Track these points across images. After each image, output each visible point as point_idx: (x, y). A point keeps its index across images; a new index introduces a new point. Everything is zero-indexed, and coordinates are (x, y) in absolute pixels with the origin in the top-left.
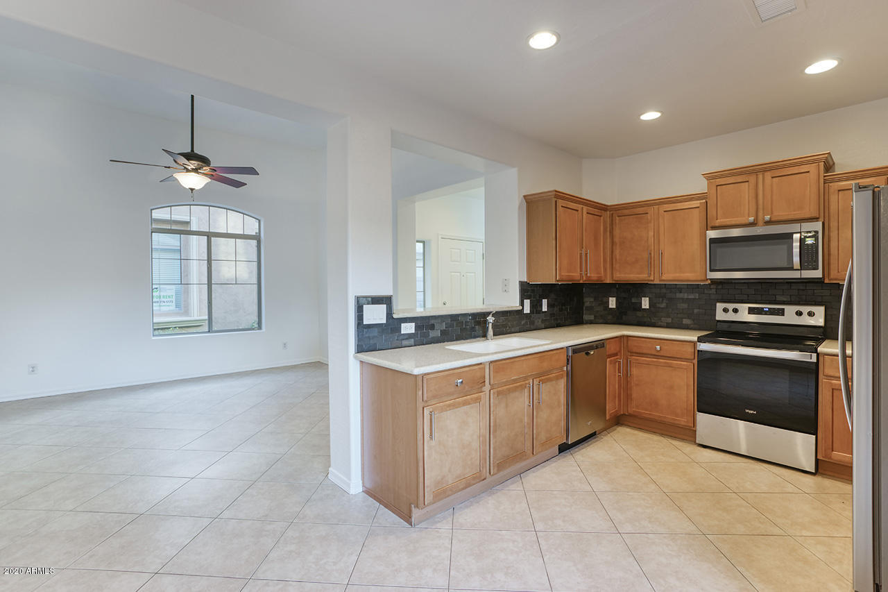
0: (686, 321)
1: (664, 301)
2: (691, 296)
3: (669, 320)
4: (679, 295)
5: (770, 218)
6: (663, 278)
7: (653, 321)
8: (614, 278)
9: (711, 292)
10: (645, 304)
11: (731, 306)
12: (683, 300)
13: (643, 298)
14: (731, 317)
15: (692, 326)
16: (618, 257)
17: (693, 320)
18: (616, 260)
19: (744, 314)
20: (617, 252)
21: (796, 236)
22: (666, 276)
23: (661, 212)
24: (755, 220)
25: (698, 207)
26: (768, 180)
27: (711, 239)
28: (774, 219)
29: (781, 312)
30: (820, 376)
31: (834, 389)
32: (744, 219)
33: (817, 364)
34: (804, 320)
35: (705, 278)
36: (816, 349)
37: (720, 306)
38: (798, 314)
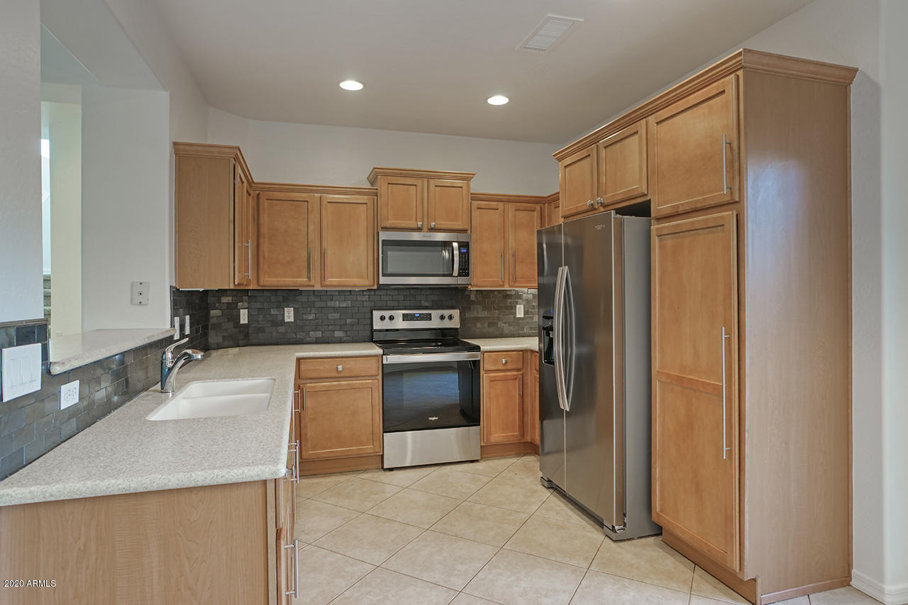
0: (338, 334)
1: (313, 311)
2: (344, 305)
3: (319, 334)
4: (331, 304)
5: (435, 225)
6: (327, 283)
7: (298, 337)
8: (261, 283)
9: (363, 299)
10: (289, 315)
11: (387, 314)
12: (335, 309)
13: (286, 309)
14: (387, 325)
15: (344, 339)
16: (267, 255)
17: (346, 332)
18: (264, 258)
19: (399, 321)
20: (265, 247)
21: (455, 245)
22: (330, 281)
23: (324, 202)
24: (422, 225)
25: (366, 204)
26: (432, 187)
27: (383, 241)
28: (437, 227)
29: (429, 317)
30: (482, 372)
31: (491, 381)
32: (412, 224)
33: (476, 364)
34: (447, 324)
35: (371, 283)
36: (477, 348)
37: (377, 314)
38: (442, 317)
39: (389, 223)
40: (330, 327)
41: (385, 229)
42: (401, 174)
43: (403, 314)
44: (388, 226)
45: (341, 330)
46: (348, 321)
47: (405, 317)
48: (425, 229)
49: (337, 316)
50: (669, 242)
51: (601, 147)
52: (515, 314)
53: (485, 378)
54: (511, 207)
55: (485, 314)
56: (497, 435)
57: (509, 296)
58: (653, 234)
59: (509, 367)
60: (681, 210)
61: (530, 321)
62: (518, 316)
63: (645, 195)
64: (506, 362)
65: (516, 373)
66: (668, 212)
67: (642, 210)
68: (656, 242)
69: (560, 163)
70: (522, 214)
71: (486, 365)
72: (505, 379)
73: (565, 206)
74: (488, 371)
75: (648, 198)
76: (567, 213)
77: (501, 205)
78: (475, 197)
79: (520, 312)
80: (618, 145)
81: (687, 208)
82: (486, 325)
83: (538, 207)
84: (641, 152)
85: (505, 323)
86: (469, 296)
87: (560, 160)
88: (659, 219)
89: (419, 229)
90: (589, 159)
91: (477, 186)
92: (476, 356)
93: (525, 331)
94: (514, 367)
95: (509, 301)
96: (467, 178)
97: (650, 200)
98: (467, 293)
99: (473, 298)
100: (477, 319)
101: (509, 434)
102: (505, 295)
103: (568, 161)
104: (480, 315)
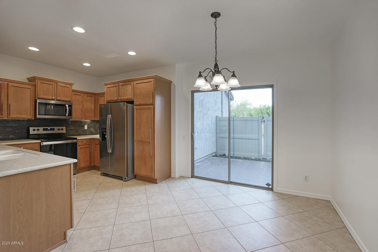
0: (11, 136)
9: (25, 123)
11: (36, 128)
14: (36, 132)
17: (15, 135)
19: (41, 131)
21: (67, 106)
22: (11, 116)
23: (9, 86)
24: (54, 98)
25: (30, 88)
26: (58, 86)
27: (38, 103)
28: (60, 99)
29: (53, 129)
30: (77, 146)
31: (80, 148)
32: (51, 98)
33: (76, 143)
34: (60, 132)
35: (32, 117)
36: (76, 139)
37: (31, 129)
38: (59, 129)
39: (41, 96)
40: (7, 134)
41: (39, 98)
42: (47, 80)
43: (43, 128)
44: (41, 97)
45: (13, 135)
46: (16, 131)
47: (44, 130)
48: (55, 100)
49: (11, 129)
50: (138, 111)
51: (120, 85)
52: (84, 128)
53: (78, 148)
54: (85, 95)
55: (74, 128)
56: (82, 165)
57: (83, 123)
58: (135, 109)
59: (86, 144)
60: (142, 104)
61: (89, 130)
62: (85, 129)
63: (132, 99)
64: (86, 142)
65: (88, 146)
66: (138, 104)
67: (132, 102)
68: (135, 110)
69: (106, 86)
70: (89, 98)
71: (79, 144)
72: (85, 148)
73: (107, 98)
74: (79, 146)
75: (133, 100)
76: (108, 100)
77: (82, 94)
78: (73, 91)
79: (86, 127)
80: (125, 86)
81: (143, 104)
82: (74, 132)
83: (94, 96)
84: (131, 89)
85: (81, 131)
86: (68, 122)
87: (106, 85)
88: (136, 105)
89: (53, 100)
90: (116, 87)
91: (74, 88)
92: (75, 141)
93: (88, 133)
94: (88, 144)
95: (82, 124)
96: (71, 85)
97: (134, 101)
98: (68, 121)
99: (70, 123)
100: (71, 130)
101: (87, 164)
102: (81, 122)
103: (109, 86)
104: (72, 129)
